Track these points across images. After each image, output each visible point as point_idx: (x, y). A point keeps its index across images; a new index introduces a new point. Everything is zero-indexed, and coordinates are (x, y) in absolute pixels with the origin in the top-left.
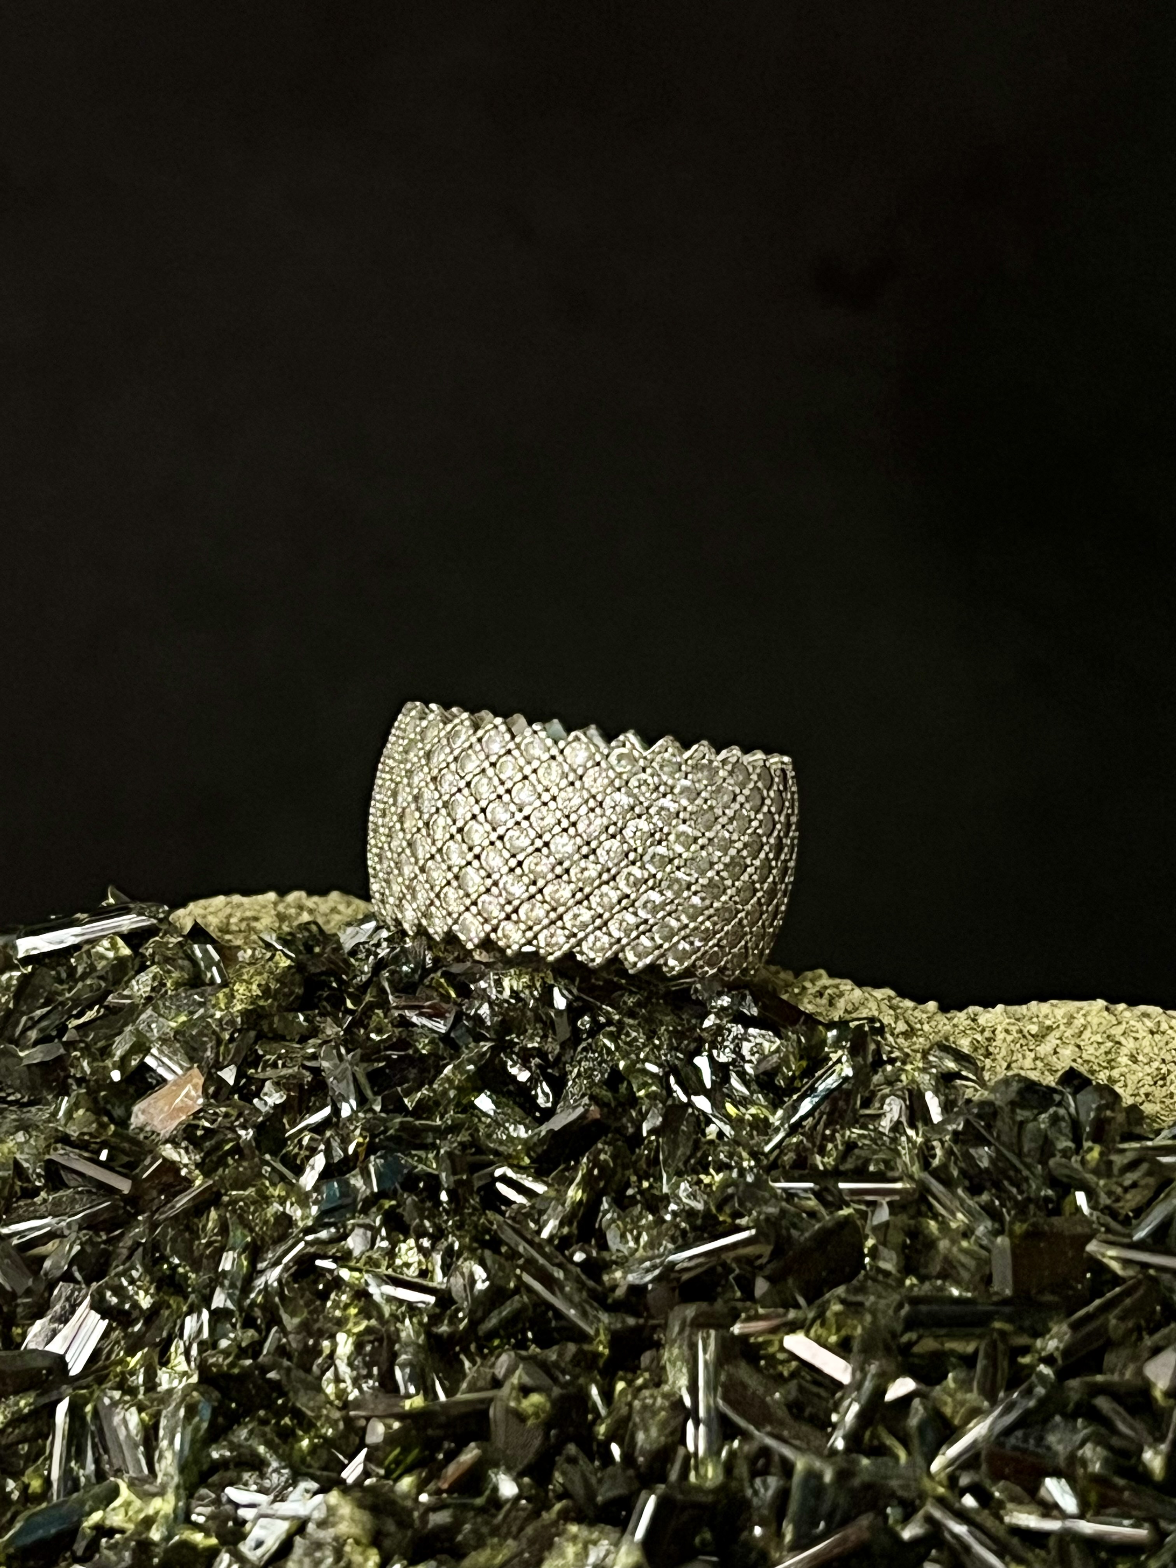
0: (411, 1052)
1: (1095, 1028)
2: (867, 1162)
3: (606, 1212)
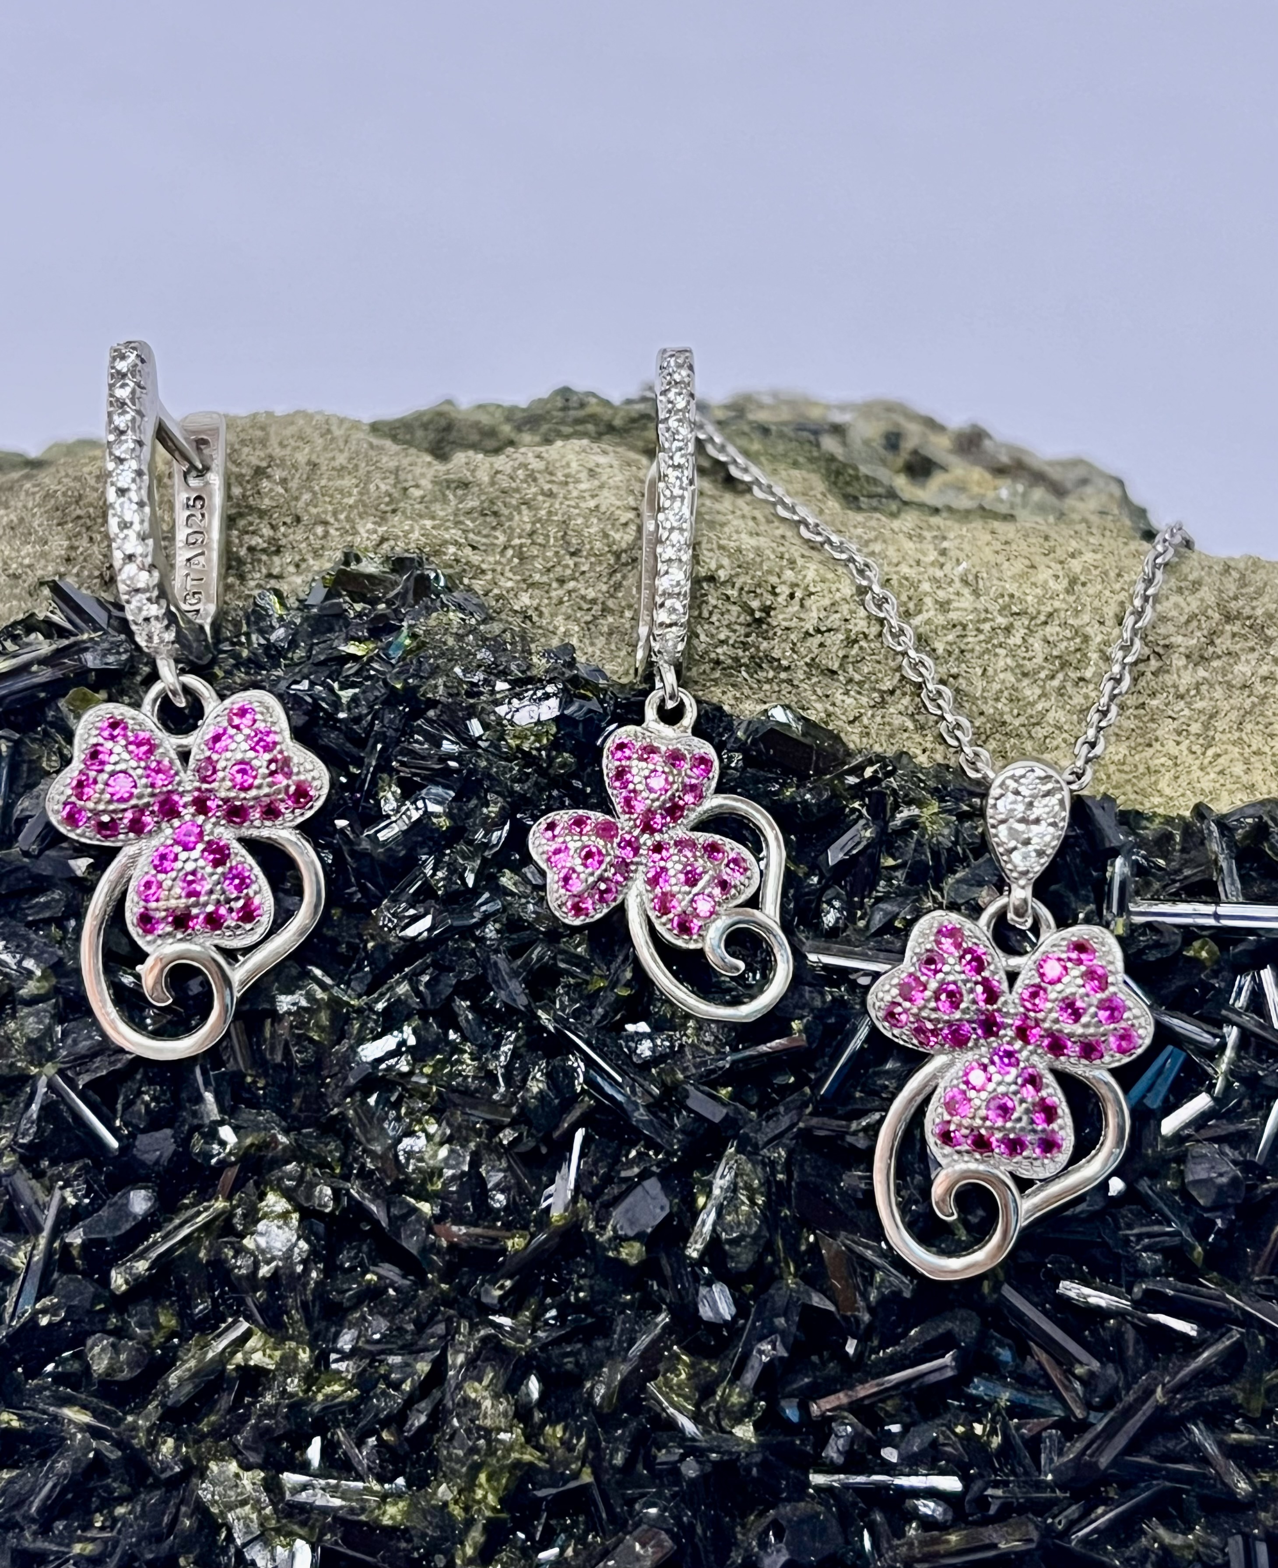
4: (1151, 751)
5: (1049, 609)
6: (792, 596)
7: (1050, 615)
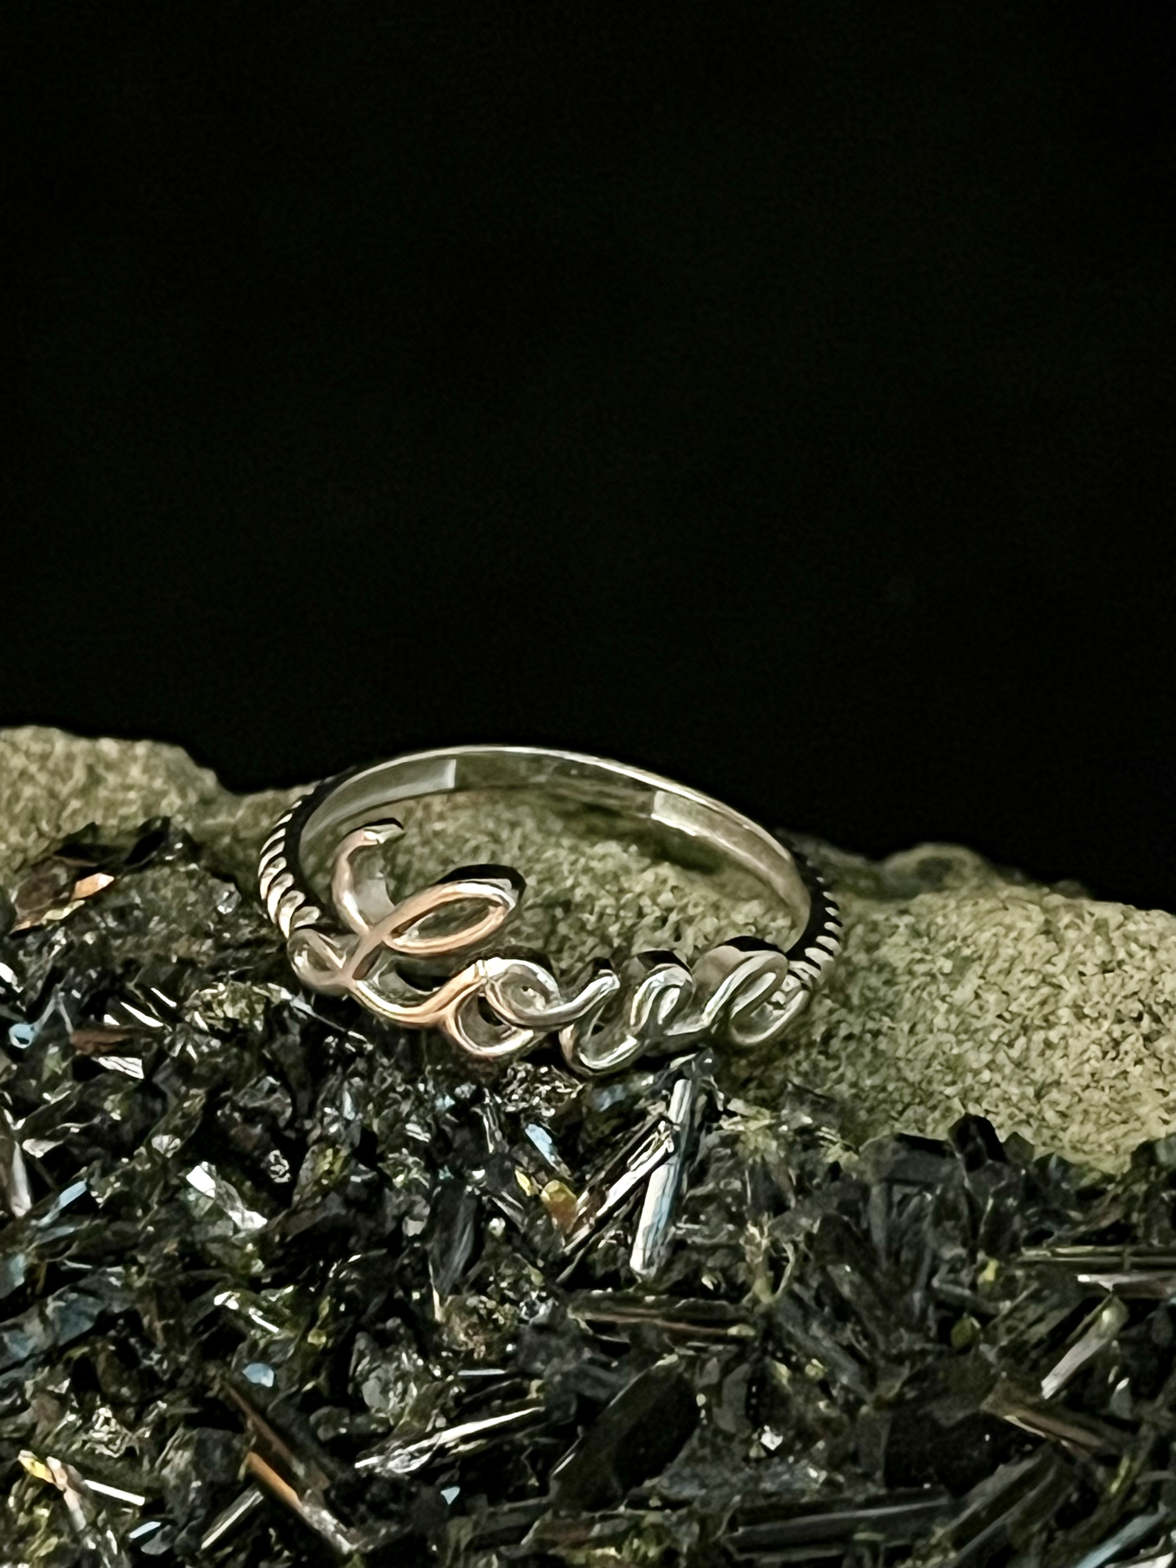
0: (97, 1120)
1: (1028, 959)
2: (697, 1274)
3: (362, 1356)
4: (1124, 1128)
5: (1011, 951)
6: (664, 920)
7: (1013, 961)
